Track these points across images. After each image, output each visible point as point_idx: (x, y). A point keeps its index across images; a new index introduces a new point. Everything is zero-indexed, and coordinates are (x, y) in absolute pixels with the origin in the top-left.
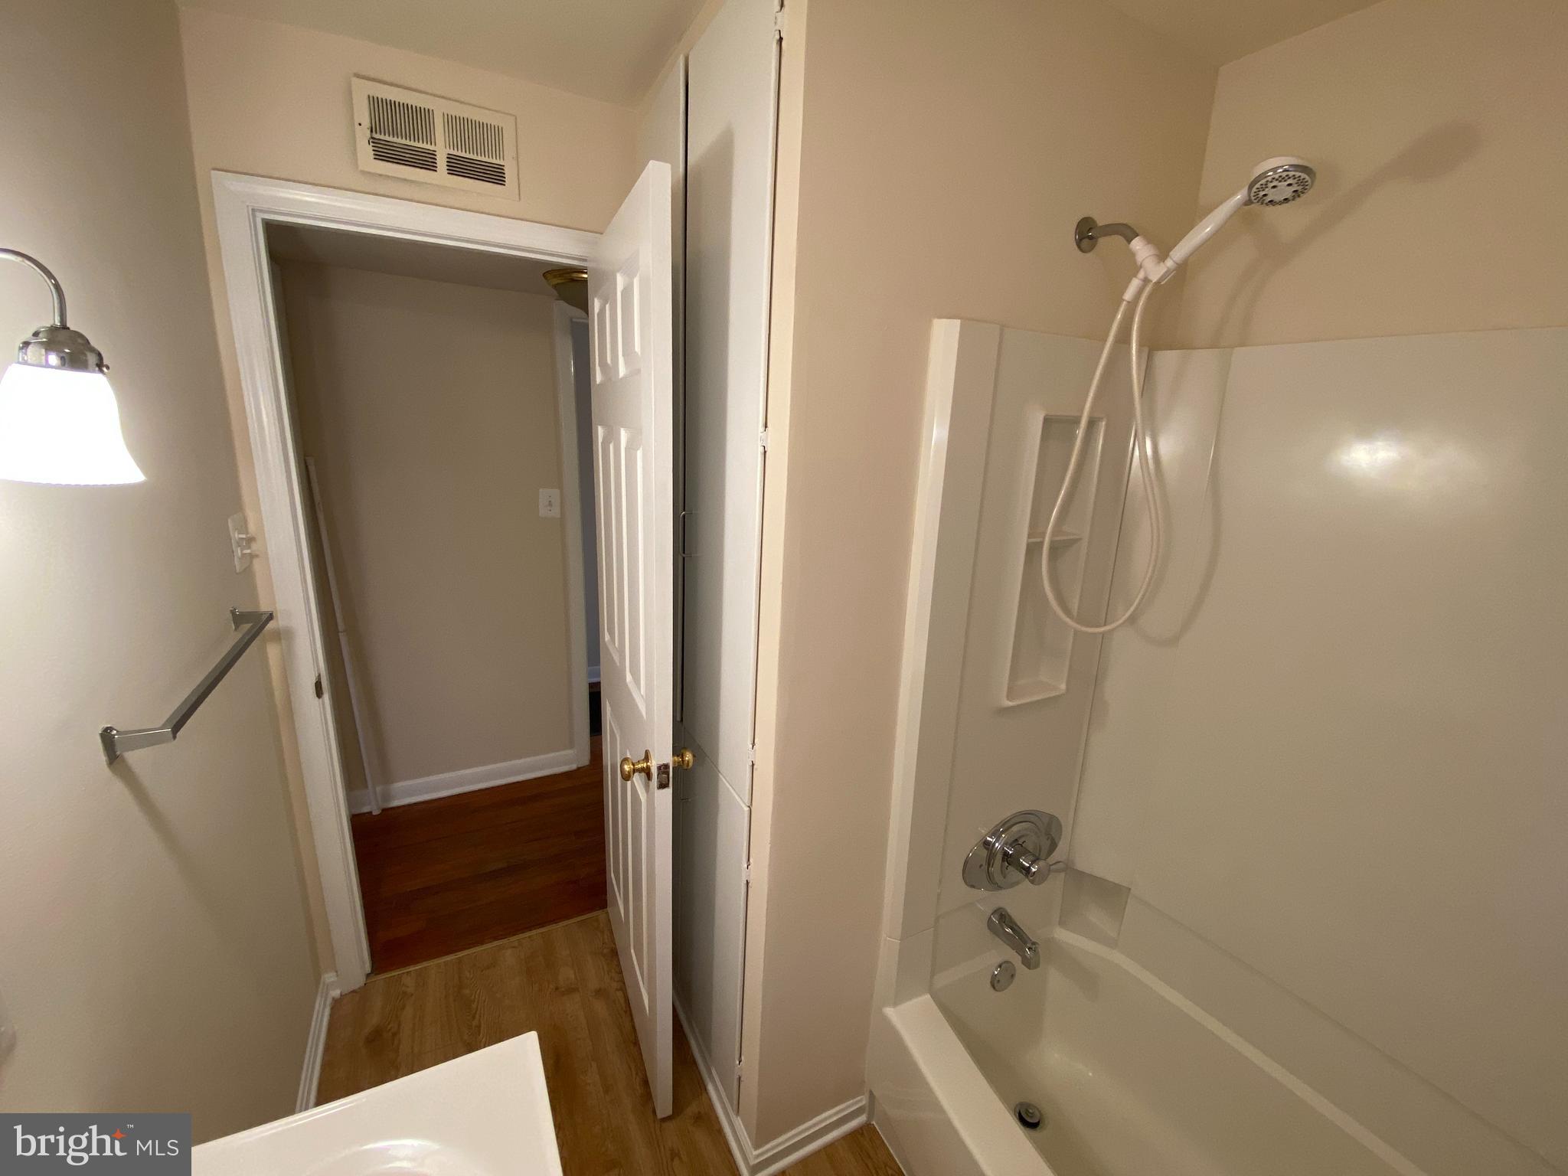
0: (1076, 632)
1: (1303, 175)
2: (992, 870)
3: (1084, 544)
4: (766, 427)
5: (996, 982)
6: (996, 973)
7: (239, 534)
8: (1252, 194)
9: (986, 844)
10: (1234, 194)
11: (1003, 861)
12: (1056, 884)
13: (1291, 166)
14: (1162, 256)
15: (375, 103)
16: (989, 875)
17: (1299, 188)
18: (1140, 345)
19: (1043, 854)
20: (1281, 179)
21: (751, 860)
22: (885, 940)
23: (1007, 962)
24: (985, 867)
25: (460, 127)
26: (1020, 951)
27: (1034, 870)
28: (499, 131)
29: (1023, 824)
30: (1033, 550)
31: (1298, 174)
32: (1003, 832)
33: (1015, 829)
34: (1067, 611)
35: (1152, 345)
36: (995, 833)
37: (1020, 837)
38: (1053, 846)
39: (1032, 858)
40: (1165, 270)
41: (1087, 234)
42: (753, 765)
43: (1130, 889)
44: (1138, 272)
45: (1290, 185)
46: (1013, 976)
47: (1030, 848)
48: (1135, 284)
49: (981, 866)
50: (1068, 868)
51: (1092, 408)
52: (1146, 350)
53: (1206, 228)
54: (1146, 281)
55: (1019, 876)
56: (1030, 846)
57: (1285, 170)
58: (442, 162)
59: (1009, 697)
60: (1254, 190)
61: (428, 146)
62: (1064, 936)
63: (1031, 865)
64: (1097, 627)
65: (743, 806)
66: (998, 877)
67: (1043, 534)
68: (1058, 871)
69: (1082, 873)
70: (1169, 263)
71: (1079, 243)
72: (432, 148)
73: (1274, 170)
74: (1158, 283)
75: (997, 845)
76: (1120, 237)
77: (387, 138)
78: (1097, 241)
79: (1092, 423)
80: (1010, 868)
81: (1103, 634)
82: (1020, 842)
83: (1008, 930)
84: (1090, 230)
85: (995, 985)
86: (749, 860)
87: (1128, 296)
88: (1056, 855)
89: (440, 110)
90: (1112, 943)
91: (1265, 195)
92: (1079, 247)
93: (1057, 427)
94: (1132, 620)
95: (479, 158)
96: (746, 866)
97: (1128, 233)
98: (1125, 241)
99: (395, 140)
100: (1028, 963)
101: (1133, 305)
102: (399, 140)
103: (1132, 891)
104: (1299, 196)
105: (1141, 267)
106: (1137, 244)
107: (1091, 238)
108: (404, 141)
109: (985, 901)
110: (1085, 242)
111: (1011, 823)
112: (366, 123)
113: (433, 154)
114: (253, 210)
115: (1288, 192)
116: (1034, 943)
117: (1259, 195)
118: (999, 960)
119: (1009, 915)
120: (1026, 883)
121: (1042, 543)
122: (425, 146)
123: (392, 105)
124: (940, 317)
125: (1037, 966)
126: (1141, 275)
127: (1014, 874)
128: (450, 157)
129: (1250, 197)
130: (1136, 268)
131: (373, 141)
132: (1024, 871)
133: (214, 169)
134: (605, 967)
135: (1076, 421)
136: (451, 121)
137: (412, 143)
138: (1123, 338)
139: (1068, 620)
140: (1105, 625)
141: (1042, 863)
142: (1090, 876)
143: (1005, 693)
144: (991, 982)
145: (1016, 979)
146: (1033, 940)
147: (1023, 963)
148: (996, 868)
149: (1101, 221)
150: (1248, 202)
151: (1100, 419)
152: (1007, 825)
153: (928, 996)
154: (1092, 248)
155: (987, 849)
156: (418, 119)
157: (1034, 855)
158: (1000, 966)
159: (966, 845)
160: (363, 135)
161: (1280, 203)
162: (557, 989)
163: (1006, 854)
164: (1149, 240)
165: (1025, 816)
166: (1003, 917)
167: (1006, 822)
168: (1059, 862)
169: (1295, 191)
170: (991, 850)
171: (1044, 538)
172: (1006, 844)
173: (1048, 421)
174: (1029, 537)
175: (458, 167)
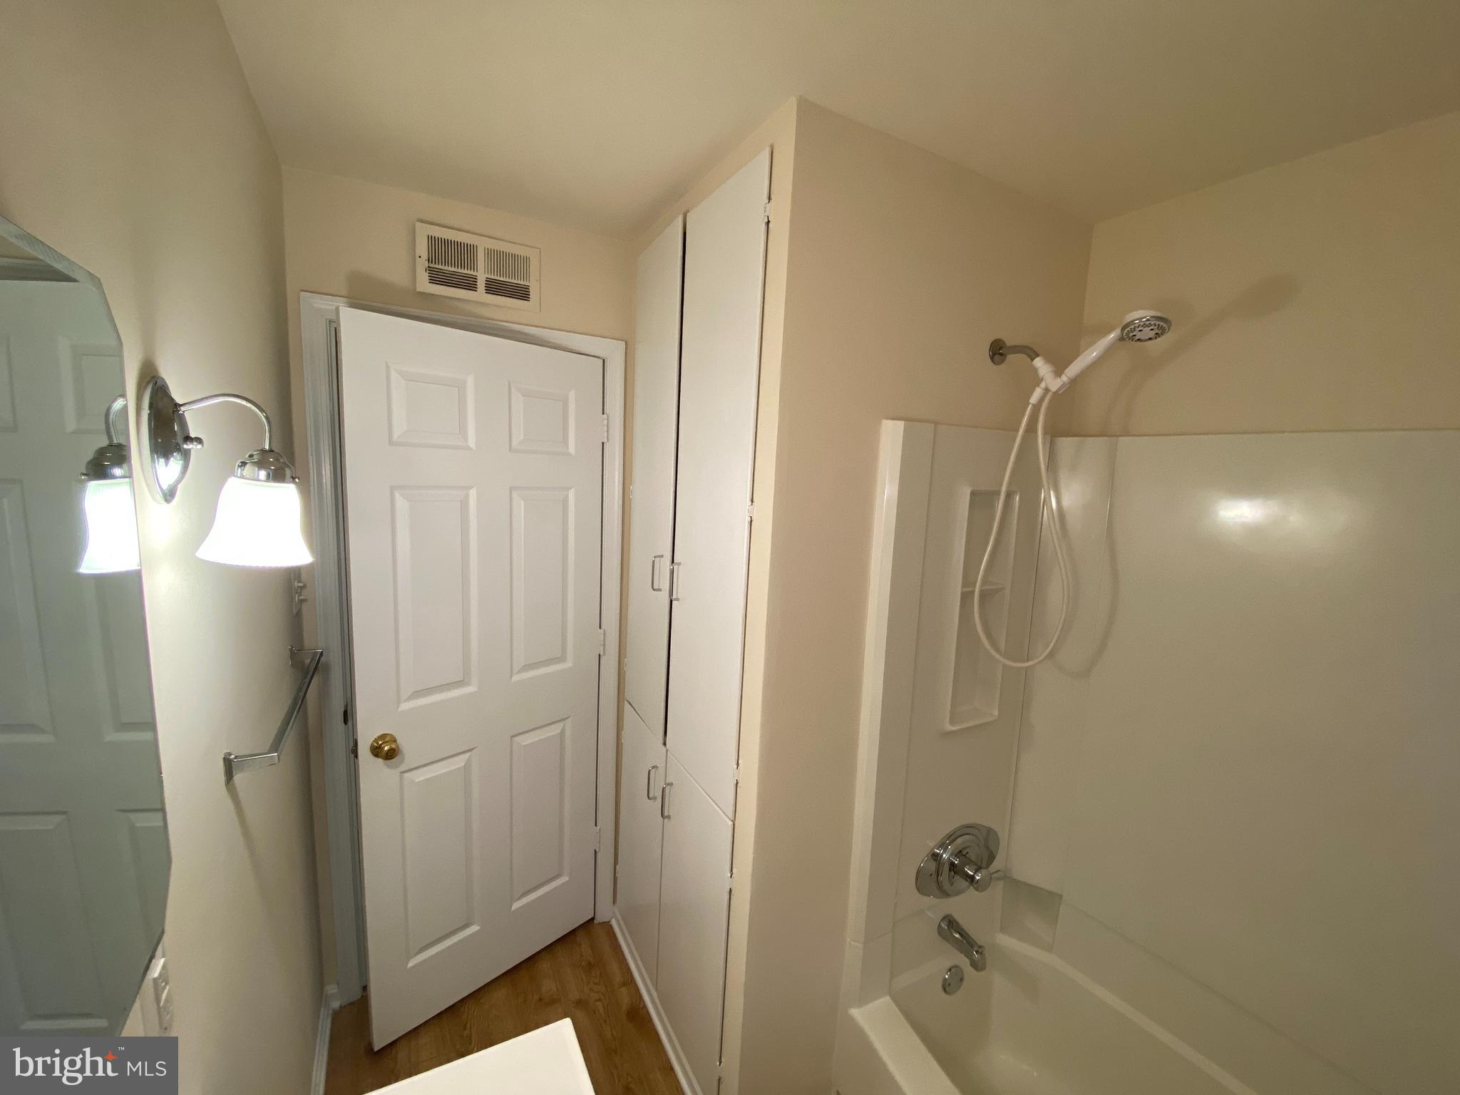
0: (1004, 666)
1: (1162, 324)
2: (941, 879)
3: (1007, 591)
4: (752, 502)
5: (947, 986)
6: (947, 976)
7: (298, 582)
8: (1124, 334)
9: (935, 856)
10: (1109, 332)
11: (950, 870)
12: (997, 890)
13: (1152, 317)
14: (1058, 373)
15: (432, 240)
16: (939, 885)
17: (1160, 332)
18: (1045, 433)
19: (984, 865)
20: (1145, 326)
21: (734, 870)
22: (850, 944)
23: (956, 966)
24: (934, 876)
25: (496, 257)
26: (969, 956)
27: (978, 878)
28: (526, 260)
29: (966, 836)
30: (966, 597)
31: (1157, 323)
32: (949, 844)
33: (959, 841)
34: (998, 650)
35: (1054, 433)
36: (943, 845)
37: (964, 848)
38: (992, 858)
39: (975, 867)
40: (1062, 383)
41: (998, 351)
42: (737, 783)
43: (1061, 896)
44: (1041, 383)
45: (1152, 330)
46: (962, 980)
47: (973, 858)
48: (1038, 393)
49: (931, 875)
50: (1007, 877)
51: (1010, 483)
52: (1049, 438)
53: (1092, 354)
54: (1047, 390)
55: (965, 884)
56: (973, 857)
57: (1148, 320)
58: (481, 285)
59: (952, 722)
60: (1126, 331)
61: (472, 273)
62: (1006, 941)
63: (975, 873)
64: (1023, 662)
65: (728, 820)
66: (946, 886)
67: (974, 584)
68: (999, 879)
69: (1017, 882)
70: (1064, 378)
71: (992, 358)
72: (475, 273)
73: (1140, 319)
74: (1057, 391)
75: (944, 856)
76: (1024, 355)
77: (440, 267)
78: (1006, 357)
79: (1009, 495)
80: (957, 877)
81: (1028, 667)
82: (964, 853)
83: (957, 936)
84: (1001, 348)
85: (947, 989)
86: (732, 870)
87: (1034, 399)
88: (996, 865)
89: (482, 245)
90: (1049, 948)
91: (1135, 335)
92: (993, 361)
93: (982, 500)
94: (1051, 655)
95: (510, 281)
96: (730, 875)
97: (1033, 354)
98: (1029, 359)
99: (446, 268)
100: (974, 965)
101: (1037, 407)
102: (450, 268)
103: (1064, 898)
104: (1159, 336)
105: (1042, 379)
106: (1039, 362)
107: (1001, 354)
108: (453, 269)
109: (935, 908)
110: (997, 357)
111: (957, 834)
112: (425, 256)
113: (475, 278)
114: (330, 321)
115: (1152, 334)
116: (980, 947)
117: (1129, 335)
118: (948, 964)
119: (955, 920)
120: (972, 891)
121: (973, 592)
122: (469, 272)
123: (446, 242)
124: (887, 419)
125: (983, 968)
126: (1043, 385)
127: (961, 883)
128: (488, 280)
129: (1122, 335)
130: (1038, 381)
131: (430, 269)
132: (968, 879)
133: (302, 291)
134: (584, 977)
135: (998, 493)
136: (490, 253)
137: (459, 270)
138: (1031, 429)
139: (997, 656)
140: (1028, 661)
141: (984, 871)
142: (1024, 884)
143: (948, 719)
144: (943, 986)
145: (965, 983)
146: (980, 944)
147: (971, 965)
148: (944, 877)
149: (1009, 343)
150: (1121, 339)
151: (1015, 492)
152: (952, 837)
153: (888, 998)
154: (1002, 362)
155: (935, 860)
156: (465, 253)
157: (976, 864)
158: (950, 970)
159: (918, 858)
160: (422, 264)
161: (1146, 340)
162: (540, 1000)
163: (952, 864)
164: (1049, 360)
165: (967, 829)
166: (951, 923)
167: (951, 836)
168: (999, 871)
169: (1156, 334)
170: (940, 862)
171: (975, 587)
172: (951, 855)
173: (973, 494)
174: (963, 587)
175: (494, 288)
